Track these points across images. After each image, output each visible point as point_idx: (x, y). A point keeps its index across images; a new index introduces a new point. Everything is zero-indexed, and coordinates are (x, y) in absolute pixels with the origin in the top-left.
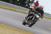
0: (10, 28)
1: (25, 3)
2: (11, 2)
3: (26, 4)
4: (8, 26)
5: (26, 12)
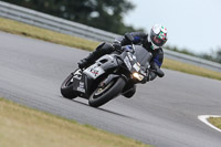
1: (86, 4)
3: (90, 10)
4: (14, 103)
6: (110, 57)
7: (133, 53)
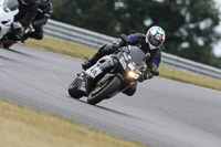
0: (114, 143)
1: (177, 34)
2: (118, 29)
3: (180, 40)
5: (183, 73)
6: (108, 58)
7: (128, 53)
